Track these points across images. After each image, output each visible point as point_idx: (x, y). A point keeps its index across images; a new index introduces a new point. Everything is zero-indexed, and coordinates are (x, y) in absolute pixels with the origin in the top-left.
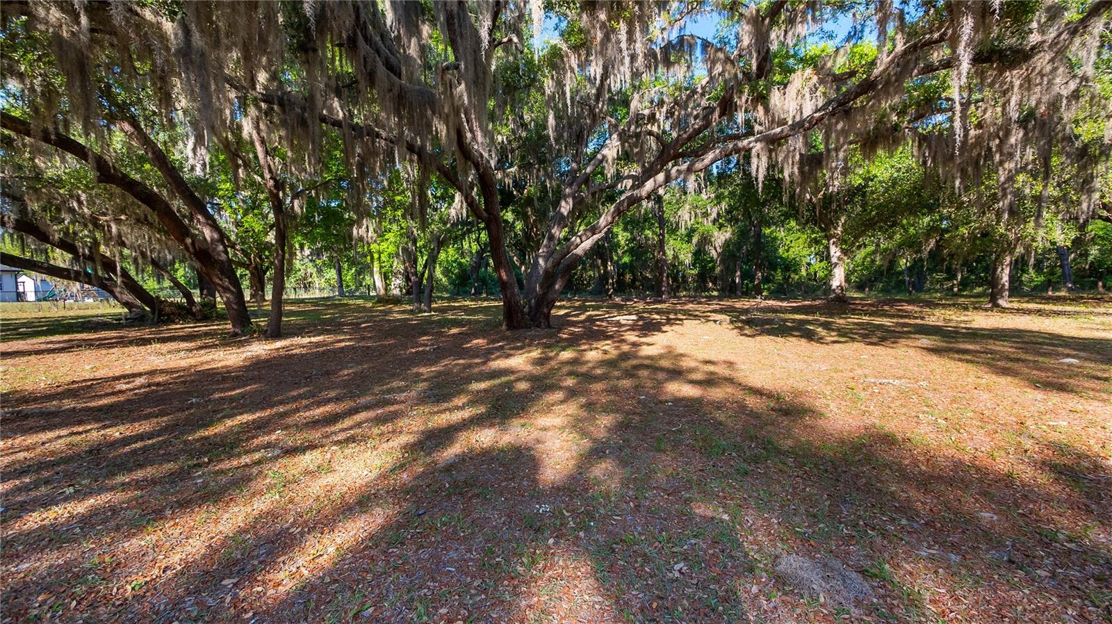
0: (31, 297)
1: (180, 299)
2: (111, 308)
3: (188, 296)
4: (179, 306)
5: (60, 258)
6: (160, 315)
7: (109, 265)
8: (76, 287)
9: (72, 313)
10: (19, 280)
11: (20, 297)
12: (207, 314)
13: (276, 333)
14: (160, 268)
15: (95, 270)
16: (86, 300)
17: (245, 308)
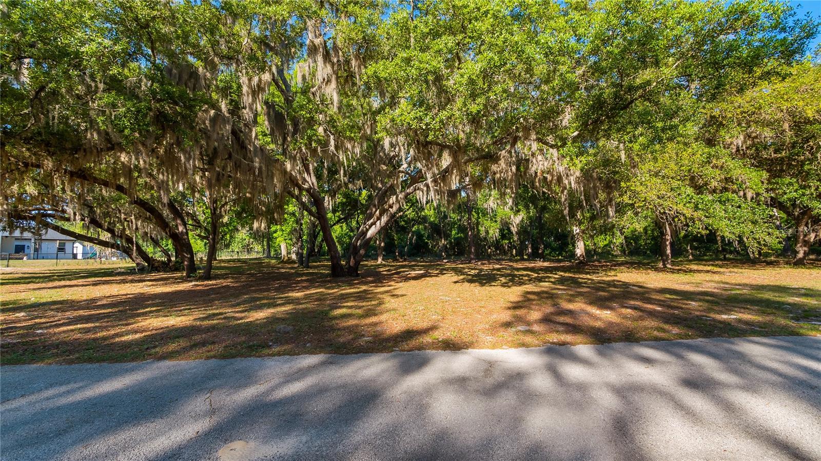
0: (80, 256)
1: (165, 259)
2: (128, 263)
3: (169, 256)
4: (163, 263)
5: (105, 236)
6: (152, 268)
7: (129, 240)
8: (109, 251)
9: (105, 267)
10: (75, 246)
11: (75, 256)
12: (177, 268)
13: (208, 277)
14: (156, 243)
15: (122, 242)
16: (113, 259)
17: (194, 264)
